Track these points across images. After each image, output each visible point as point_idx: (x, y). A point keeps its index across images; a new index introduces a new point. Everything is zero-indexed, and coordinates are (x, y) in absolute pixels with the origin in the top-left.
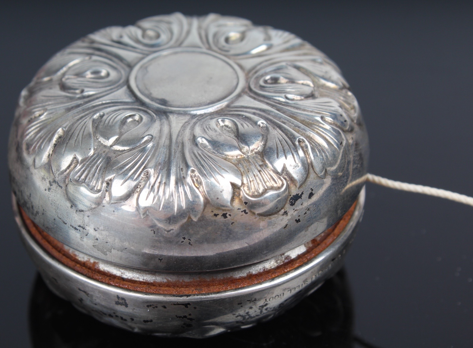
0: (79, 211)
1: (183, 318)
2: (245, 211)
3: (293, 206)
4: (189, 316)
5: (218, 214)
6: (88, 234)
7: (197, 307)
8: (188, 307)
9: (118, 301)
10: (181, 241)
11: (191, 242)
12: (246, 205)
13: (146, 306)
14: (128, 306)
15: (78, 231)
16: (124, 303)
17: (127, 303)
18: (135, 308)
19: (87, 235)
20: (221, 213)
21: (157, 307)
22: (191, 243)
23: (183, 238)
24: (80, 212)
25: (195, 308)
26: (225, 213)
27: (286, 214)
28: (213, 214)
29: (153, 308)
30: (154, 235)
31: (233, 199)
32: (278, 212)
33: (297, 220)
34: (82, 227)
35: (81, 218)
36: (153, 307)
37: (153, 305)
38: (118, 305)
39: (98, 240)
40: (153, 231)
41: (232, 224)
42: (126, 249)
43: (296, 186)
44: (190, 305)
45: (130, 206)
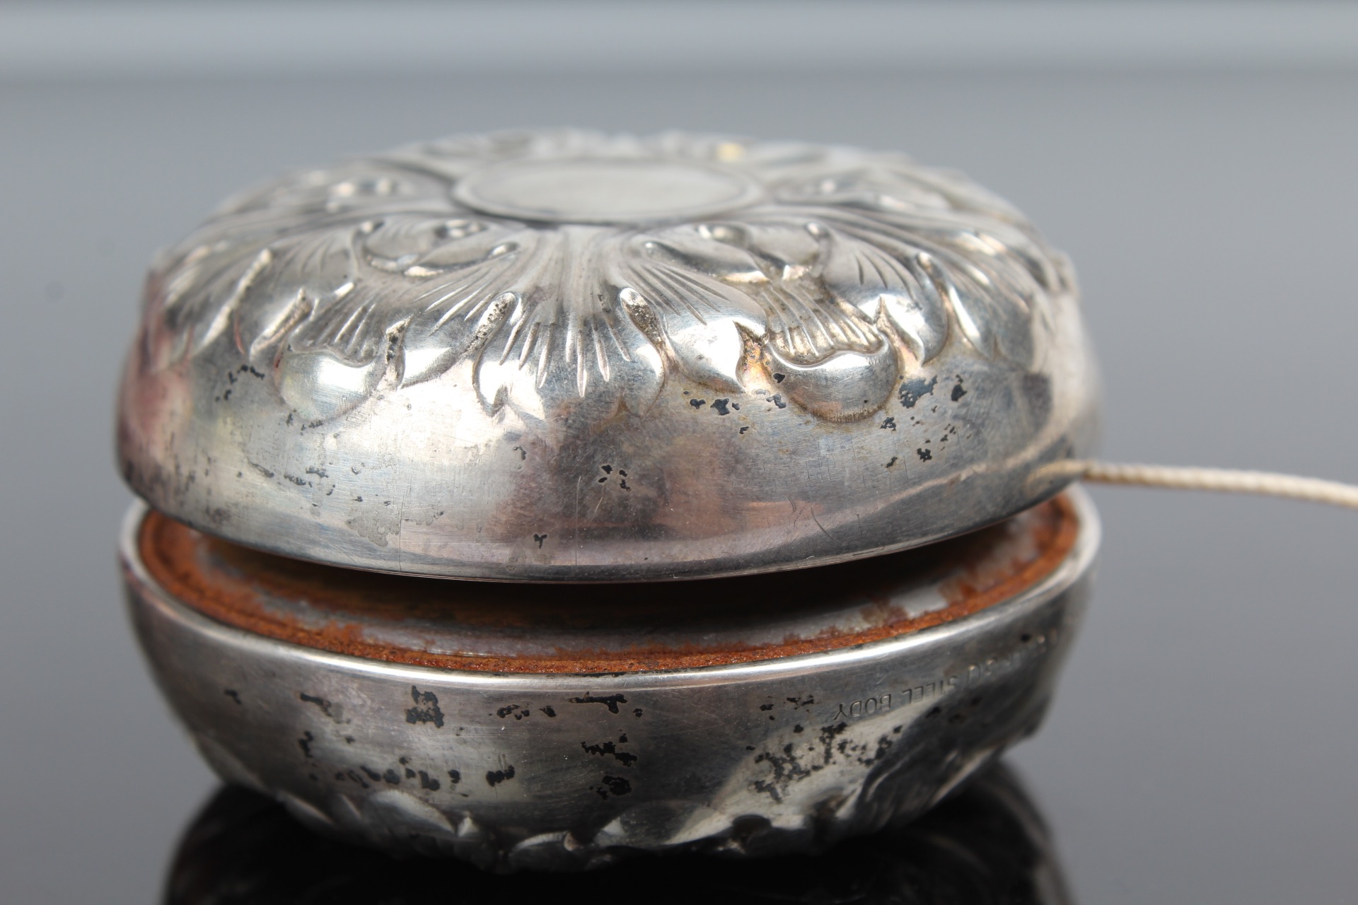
0: (310, 426)
1: (602, 753)
2: (776, 399)
3: (910, 408)
4: (621, 744)
5: (703, 402)
6: (335, 490)
7: (644, 709)
8: (616, 711)
9: (415, 709)
10: (598, 478)
11: (626, 481)
12: (779, 382)
13: (495, 712)
14: (445, 720)
15: (307, 486)
16: (431, 712)
17: (442, 711)
18: (464, 726)
19: (329, 494)
20: (710, 398)
21: (527, 713)
22: (627, 485)
23: (604, 468)
24: (312, 429)
25: (638, 713)
26: (722, 398)
27: (890, 427)
28: (689, 401)
29: (515, 720)
30: (523, 463)
31: (742, 365)
32: (871, 415)
33: (923, 450)
34: (317, 472)
35: (316, 447)
36: (516, 716)
37: (517, 707)
38: (414, 723)
39: (361, 501)
40: (519, 451)
41: (741, 433)
42: (442, 513)
43: (916, 358)
44: (625, 701)
45: (455, 386)
